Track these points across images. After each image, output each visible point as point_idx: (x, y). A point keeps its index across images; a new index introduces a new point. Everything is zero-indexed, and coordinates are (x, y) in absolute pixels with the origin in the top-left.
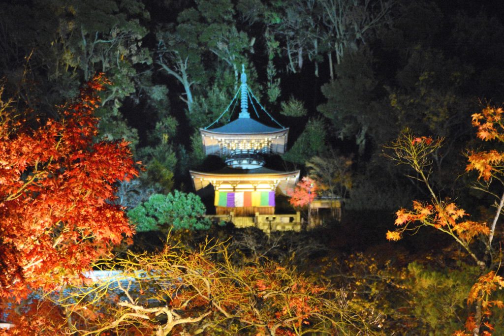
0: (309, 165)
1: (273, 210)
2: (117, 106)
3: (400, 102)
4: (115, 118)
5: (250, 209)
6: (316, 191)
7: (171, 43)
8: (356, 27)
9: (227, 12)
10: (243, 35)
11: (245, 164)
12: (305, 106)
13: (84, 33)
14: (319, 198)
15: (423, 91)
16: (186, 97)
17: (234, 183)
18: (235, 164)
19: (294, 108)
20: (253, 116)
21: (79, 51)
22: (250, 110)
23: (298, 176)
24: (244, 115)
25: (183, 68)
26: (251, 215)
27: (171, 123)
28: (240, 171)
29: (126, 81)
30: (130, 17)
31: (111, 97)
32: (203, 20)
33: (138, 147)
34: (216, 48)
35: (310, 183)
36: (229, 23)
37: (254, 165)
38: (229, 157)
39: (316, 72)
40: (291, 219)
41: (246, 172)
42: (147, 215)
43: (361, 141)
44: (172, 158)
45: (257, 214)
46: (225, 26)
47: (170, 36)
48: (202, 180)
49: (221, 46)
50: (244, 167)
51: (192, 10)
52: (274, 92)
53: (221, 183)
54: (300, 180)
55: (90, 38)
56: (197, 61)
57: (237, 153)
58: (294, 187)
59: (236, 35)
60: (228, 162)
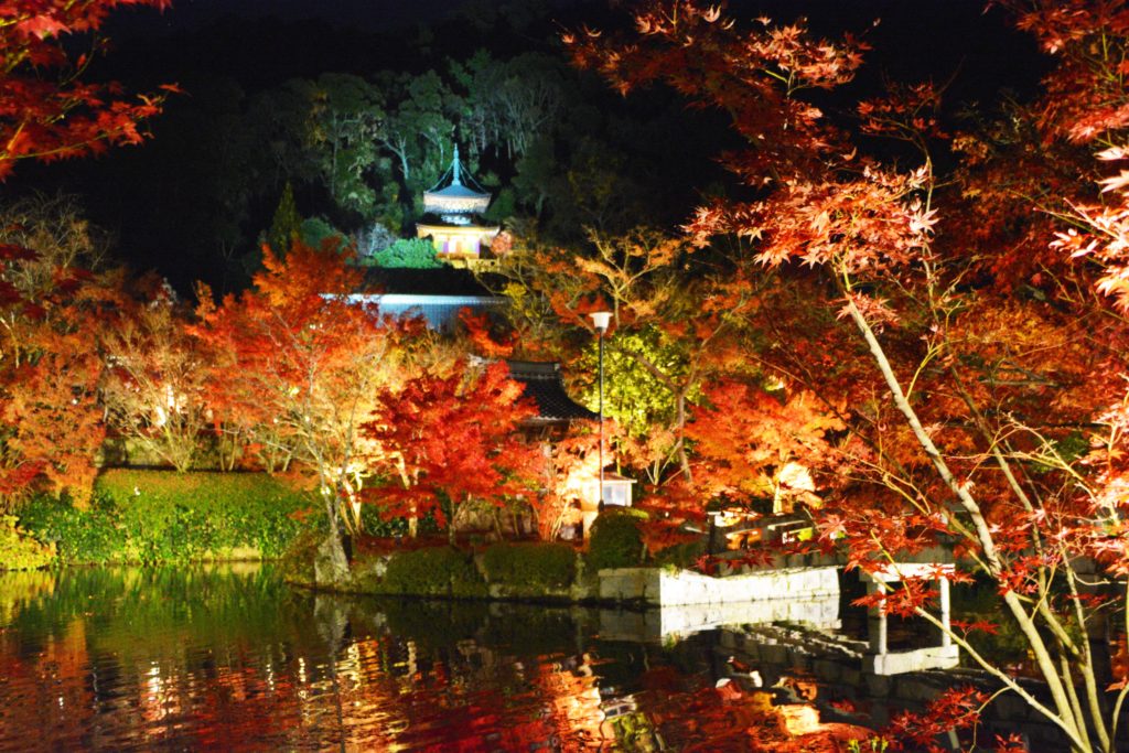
0: (506, 223)
1: (478, 256)
2: (360, 171)
3: (575, 178)
4: (358, 180)
5: (461, 256)
6: (512, 243)
7: (394, 126)
8: (532, 121)
9: (436, 104)
10: (448, 122)
11: (457, 220)
12: (500, 178)
13: (335, 113)
14: (512, 248)
15: (593, 170)
16: (403, 168)
17: (448, 234)
18: (449, 219)
19: (491, 179)
20: (463, 183)
21: (331, 128)
22: (460, 178)
23: (498, 230)
24: (456, 182)
25: (402, 145)
26: (463, 259)
27: (394, 186)
28: (452, 225)
29: (367, 152)
30: (373, 103)
31: (355, 164)
32: (417, 109)
33: (375, 203)
34: (427, 131)
35: (507, 236)
36: (438, 112)
37: (464, 221)
38: (445, 214)
39: (497, 154)
40: (493, 264)
41: (458, 226)
42: (395, 255)
43: (539, 206)
44: (399, 213)
45: (467, 259)
46: (435, 115)
47: (393, 120)
48: (424, 231)
49: (432, 130)
50: (456, 223)
51: (410, 101)
52: (475, 167)
53: (439, 233)
54: (499, 234)
55: (340, 118)
56: (412, 141)
57: (451, 211)
58: (494, 239)
59: (443, 121)
60: (443, 218)
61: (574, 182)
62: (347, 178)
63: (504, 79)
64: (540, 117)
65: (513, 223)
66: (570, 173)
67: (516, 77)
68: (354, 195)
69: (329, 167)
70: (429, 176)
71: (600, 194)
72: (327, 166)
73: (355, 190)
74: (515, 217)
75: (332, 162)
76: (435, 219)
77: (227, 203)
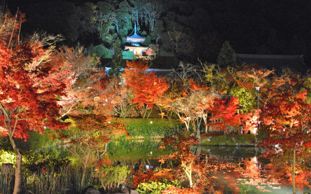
0: (150, 46)
1: (142, 55)
2: (108, 30)
3: (170, 33)
4: (108, 33)
5: (137, 55)
6: (152, 51)
8: (154, 15)
9: (127, 10)
11: (136, 45)
13: (102, 13)
14: (152, 53)
15: (175, 31)
16: (117, 28)
17: (133, 49)
18: (134, 44)
19: (144, 33)
21: (100, 18)
22: (136, 33)
24: (135, 34)
25: (117, 22)
28: (135, 46)
30: (112, 11)
32: (122, 12)
34: (124, 18)
35: (150, 50)
37: (138, 45)
40: (146, 57)
41: (136, 46)
43: (157, 40)
45: (139, 56)
46: (126, 13)
48: (127, 48)
49: (126, 18)
51: (119, 9)
53: (131, 49)
54: (148, 49)
55: (103, 15)
56: (120, 21)
57: (134, 42)
58: (147, 50)
59: (129, 15)
60: (132, 44)
61: (170, 35)
62: (105, 32)
63: (146, 3)
64: (156, 14)
65: (152, 46)
66: (168, 32)
67: (150, 2)
68: (107, 37)
69: (100, 29)
70: (125, 31)
71: (177, 38)
72: (99, 29)
73: (108, 36)
74: (152, 44)
75: (100, 27)
76: (130, 44)
77: (72, 39)
